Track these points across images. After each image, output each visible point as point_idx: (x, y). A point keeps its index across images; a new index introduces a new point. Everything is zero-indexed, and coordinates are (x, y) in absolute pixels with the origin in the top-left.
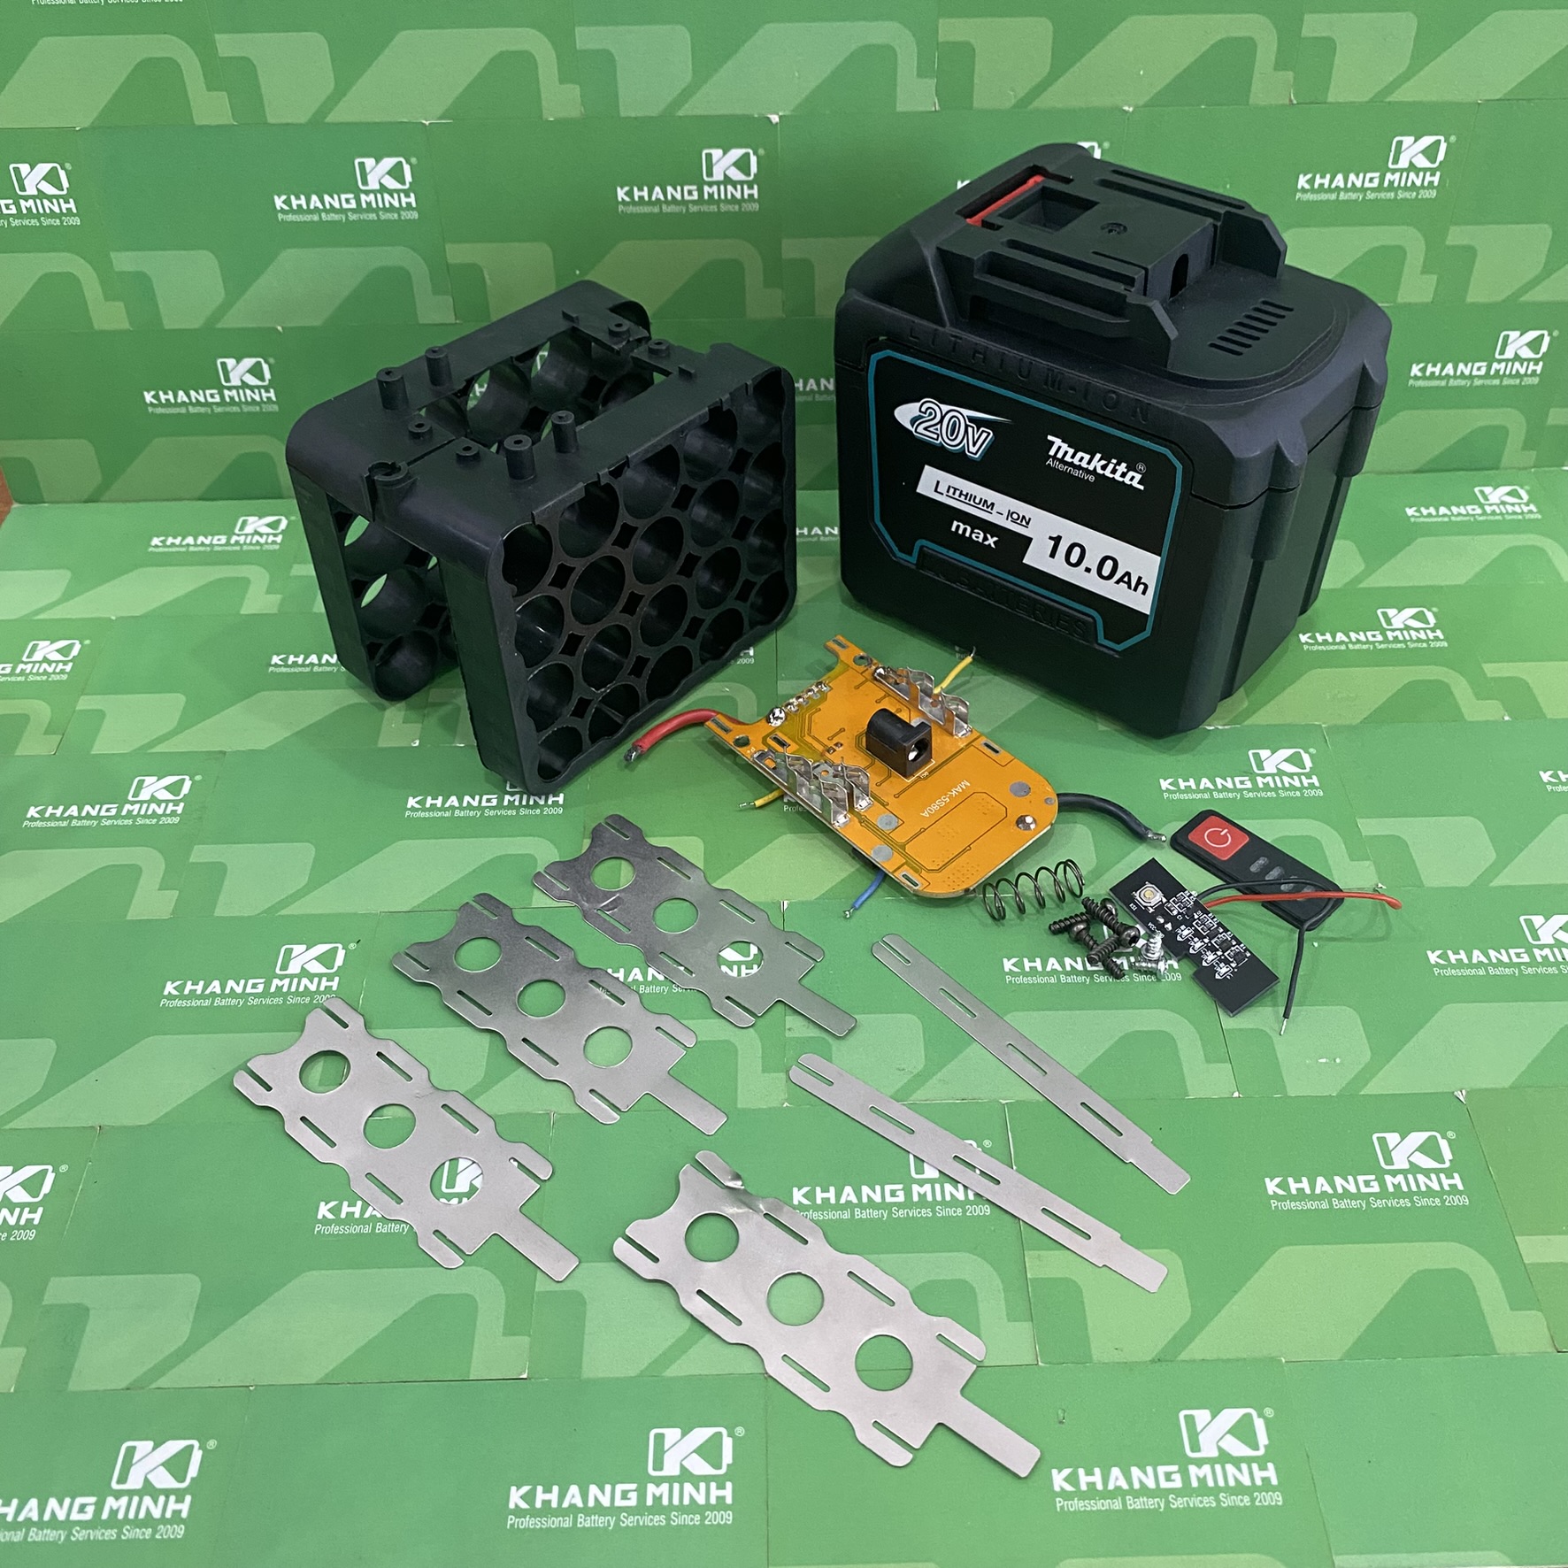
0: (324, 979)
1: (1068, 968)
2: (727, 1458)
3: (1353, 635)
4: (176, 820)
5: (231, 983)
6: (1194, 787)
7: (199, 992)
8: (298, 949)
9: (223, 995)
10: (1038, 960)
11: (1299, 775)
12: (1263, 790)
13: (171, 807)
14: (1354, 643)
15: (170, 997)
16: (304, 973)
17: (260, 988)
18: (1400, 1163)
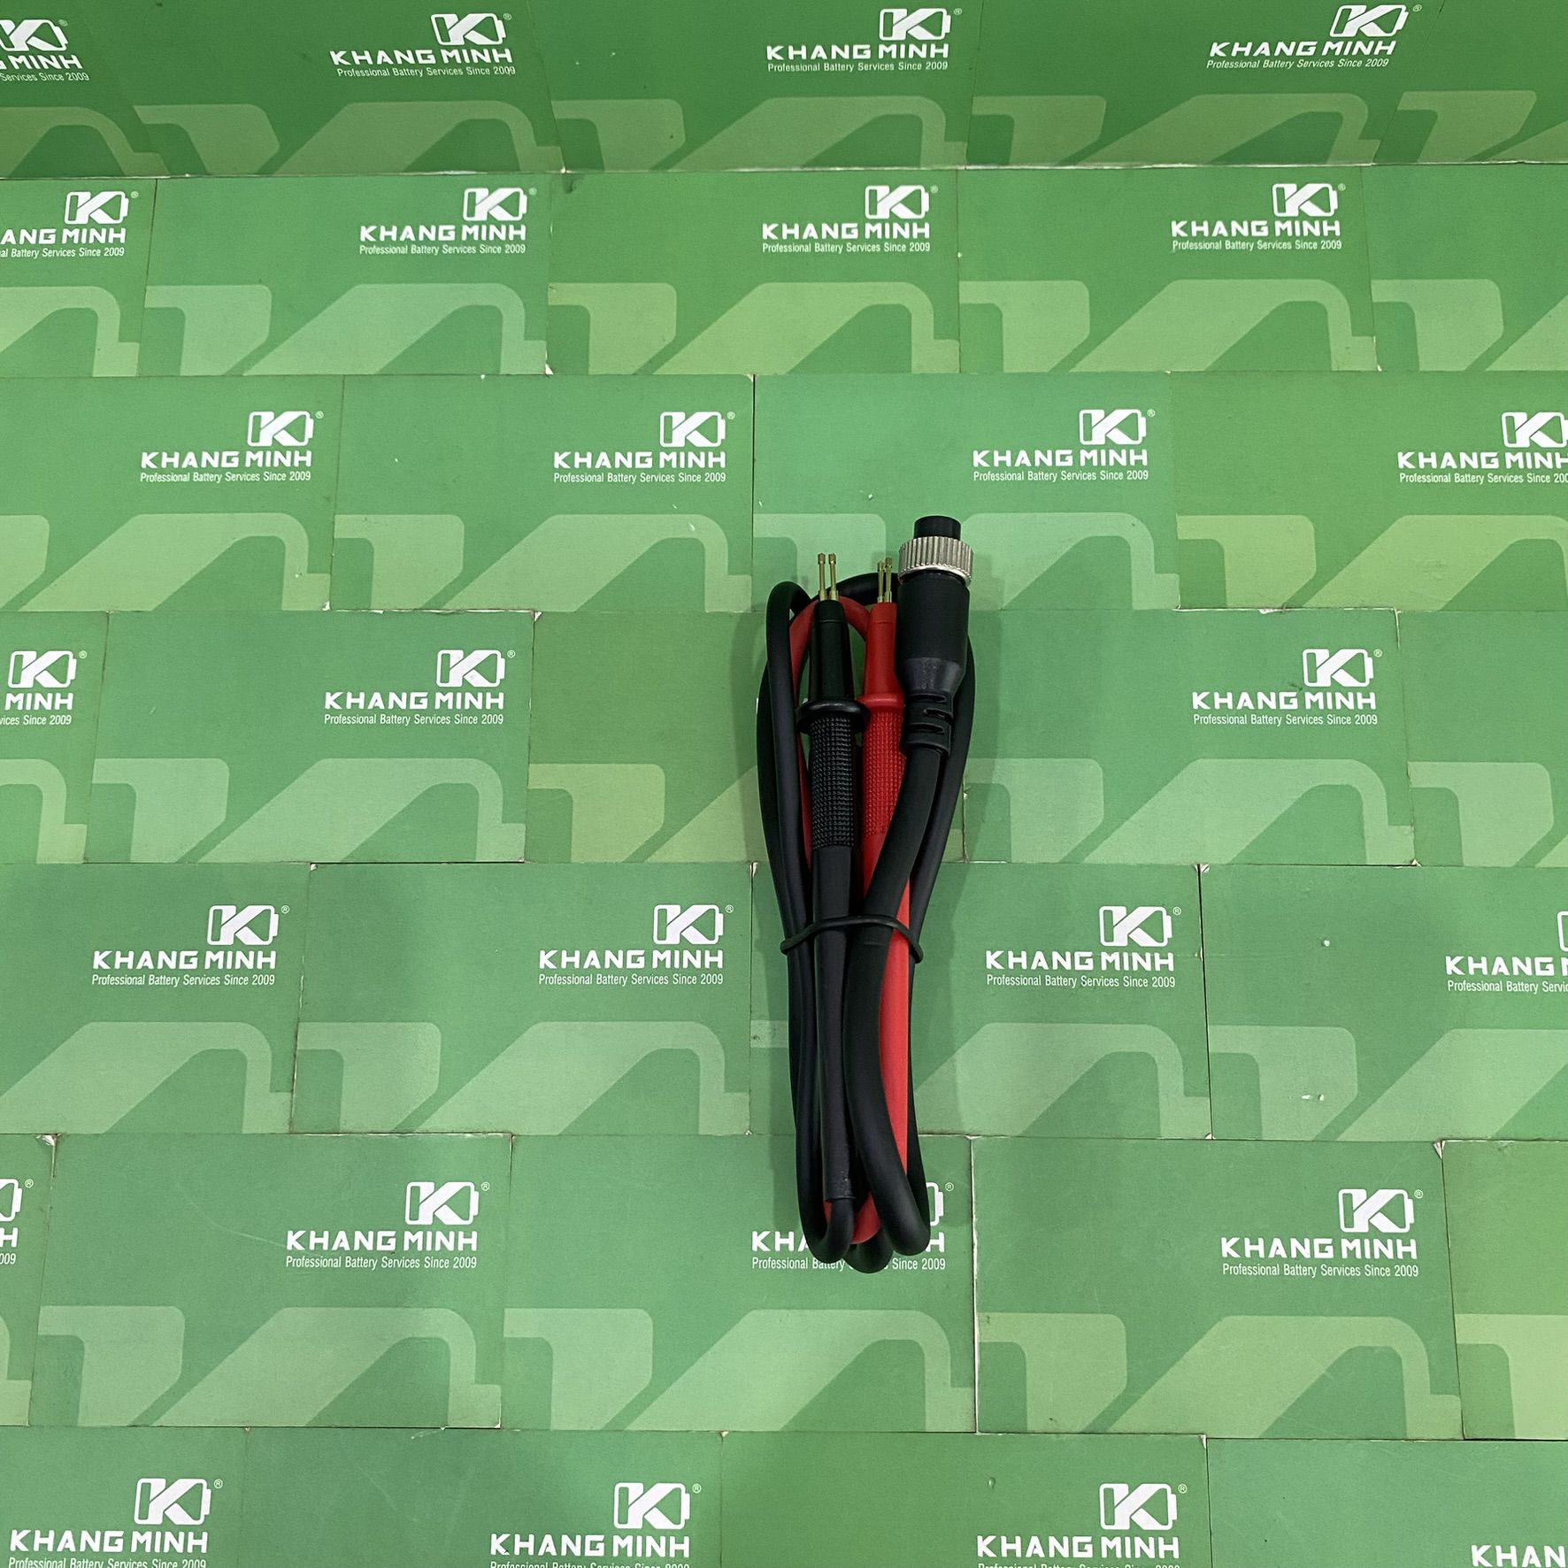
0: (260, 953)
1: (1055, 967)
2: (685, 1514)
3: (1463, 456)
4: (68, 719)
5: (162, 955)
6: (1230, 706)
7: (130, 966)
8: (228, 911)
9: (156, 972)
10: (1024, 954)
11: (1355, 690)
12: (1311, 713)
13: (59, 701)
14: (1462, 472)
15: (101, 972)
16: (238, 945)
17: (194, 961)
18: (1360, 1226)
